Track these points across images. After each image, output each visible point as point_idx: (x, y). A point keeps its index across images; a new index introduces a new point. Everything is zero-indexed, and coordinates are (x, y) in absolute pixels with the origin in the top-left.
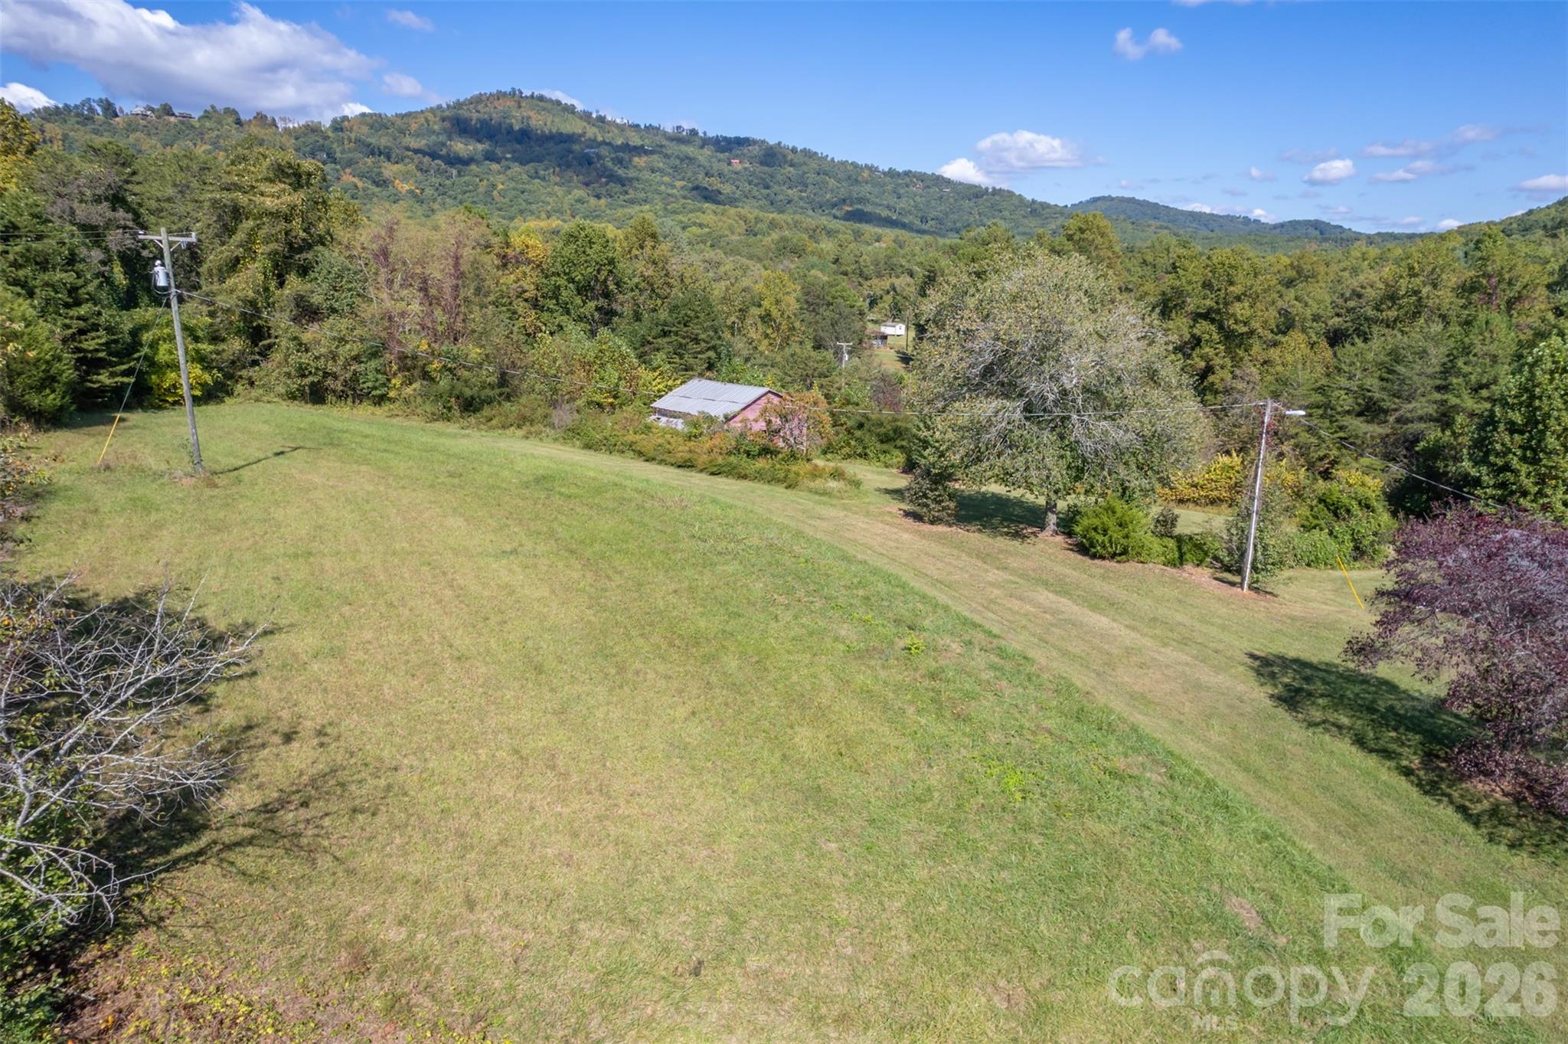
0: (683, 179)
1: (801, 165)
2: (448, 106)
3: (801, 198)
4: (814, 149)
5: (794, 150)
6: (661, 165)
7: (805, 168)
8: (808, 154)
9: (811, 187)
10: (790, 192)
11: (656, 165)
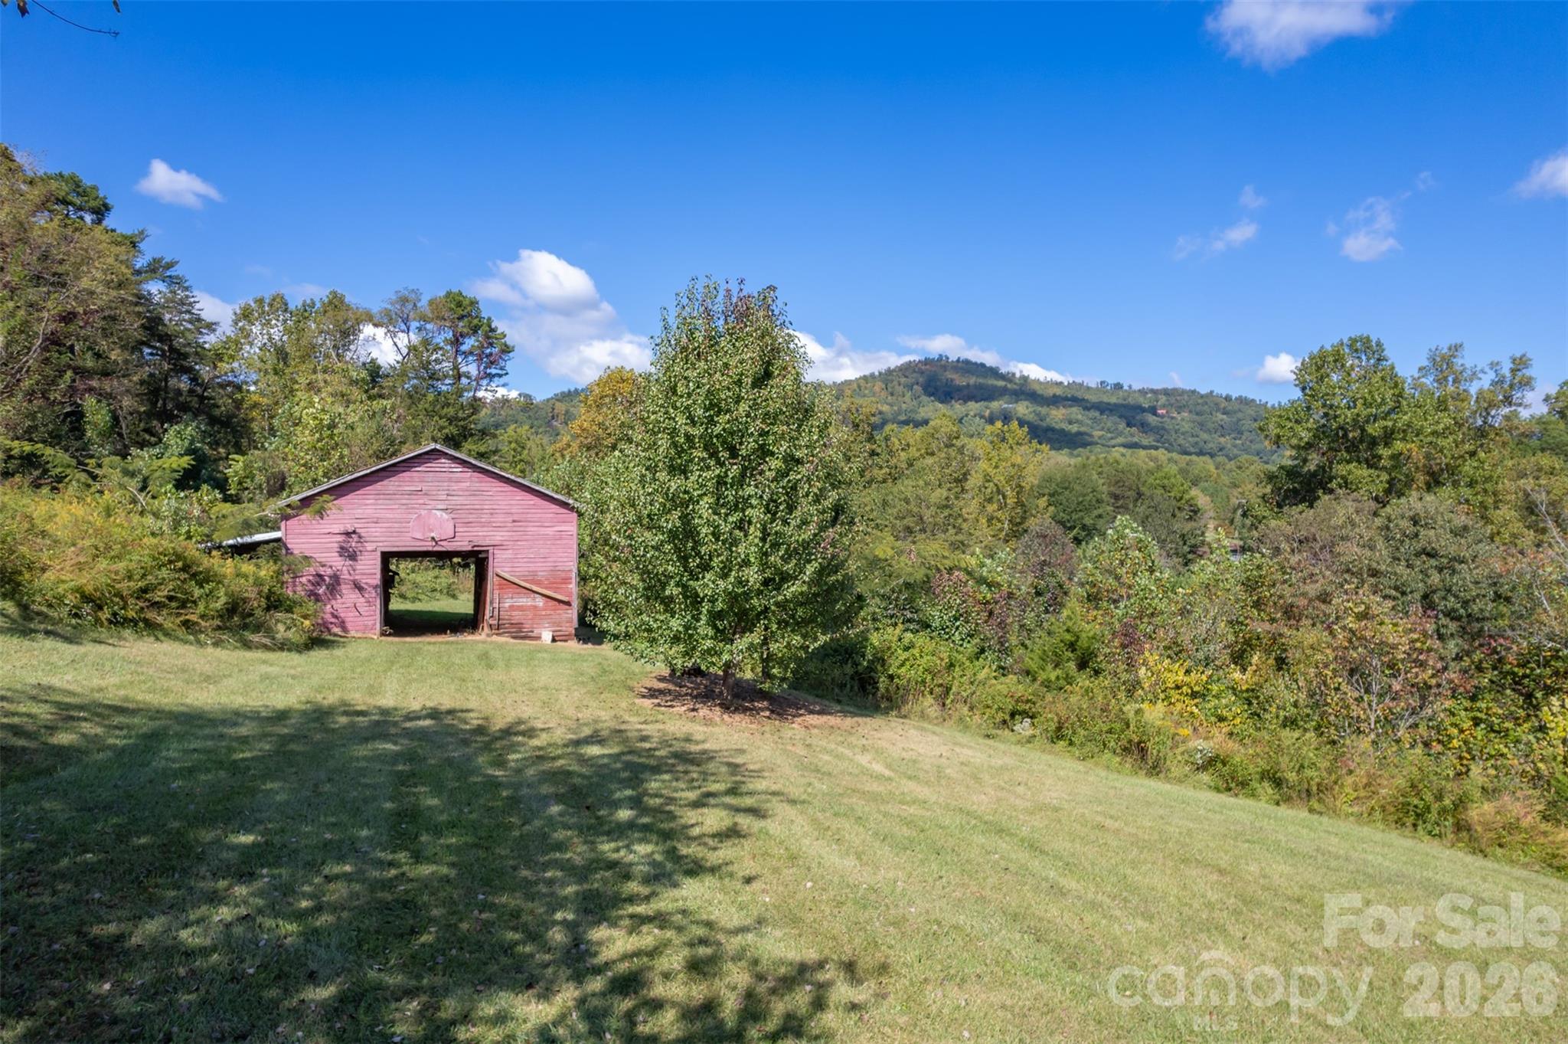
0: (1102, 429)
1: (1235, 412)
2: (880, 373)
3: (1235, 446)
4: (1251, 396)
5: (1228, 398)
6: (1080, 417)
7: (1240, 415)
8: (1243, 401)
9: (1246, 434)
10: (1222, 440)
11: (1073, 416)
